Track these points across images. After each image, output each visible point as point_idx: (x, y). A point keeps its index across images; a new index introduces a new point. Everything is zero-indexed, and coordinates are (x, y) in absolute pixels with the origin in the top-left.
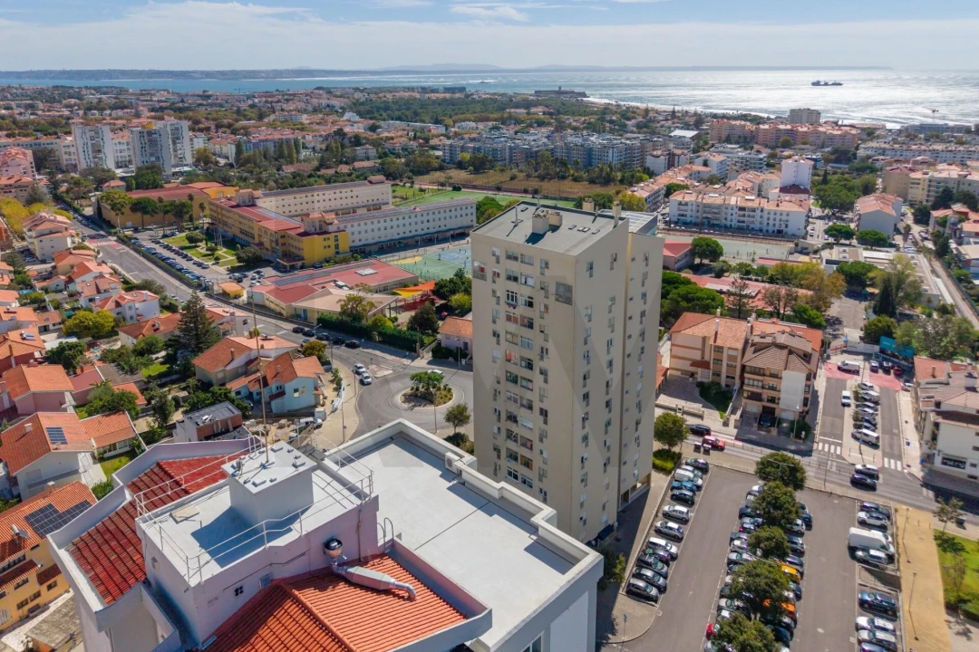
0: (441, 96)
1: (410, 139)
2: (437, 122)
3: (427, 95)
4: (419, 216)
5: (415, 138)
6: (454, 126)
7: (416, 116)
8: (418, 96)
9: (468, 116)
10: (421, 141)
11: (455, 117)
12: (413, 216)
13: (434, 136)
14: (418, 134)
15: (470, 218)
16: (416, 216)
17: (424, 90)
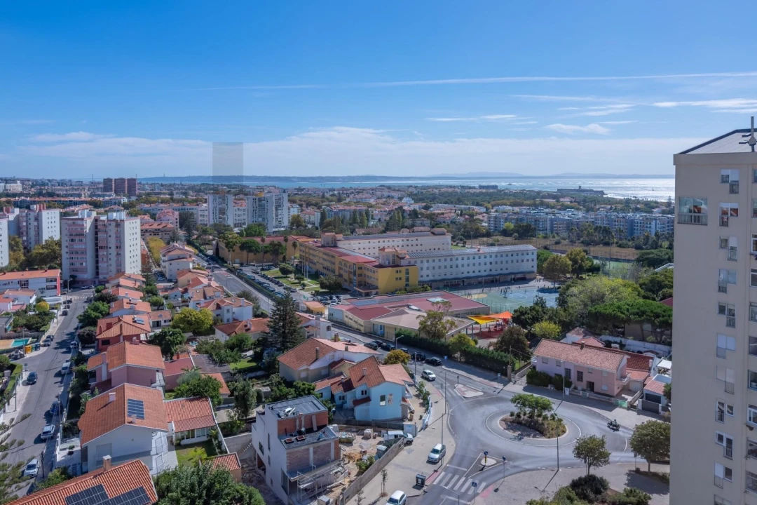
0: (478, 191)
1: (458, 215)
2: (478, 205)
3: (466, 190)
4: (482, 257)
5: (461, 215)
6: (492, 208)
7: (459, 201)
8: (459, 191)
9: (504, 201)
10: (467, 217)
11: (492, 203)
12: (477, 257)
13: (477, 214)
14: (464, 212)
15: (531, 263)
16: (480, 258)
17: (463, 187)
